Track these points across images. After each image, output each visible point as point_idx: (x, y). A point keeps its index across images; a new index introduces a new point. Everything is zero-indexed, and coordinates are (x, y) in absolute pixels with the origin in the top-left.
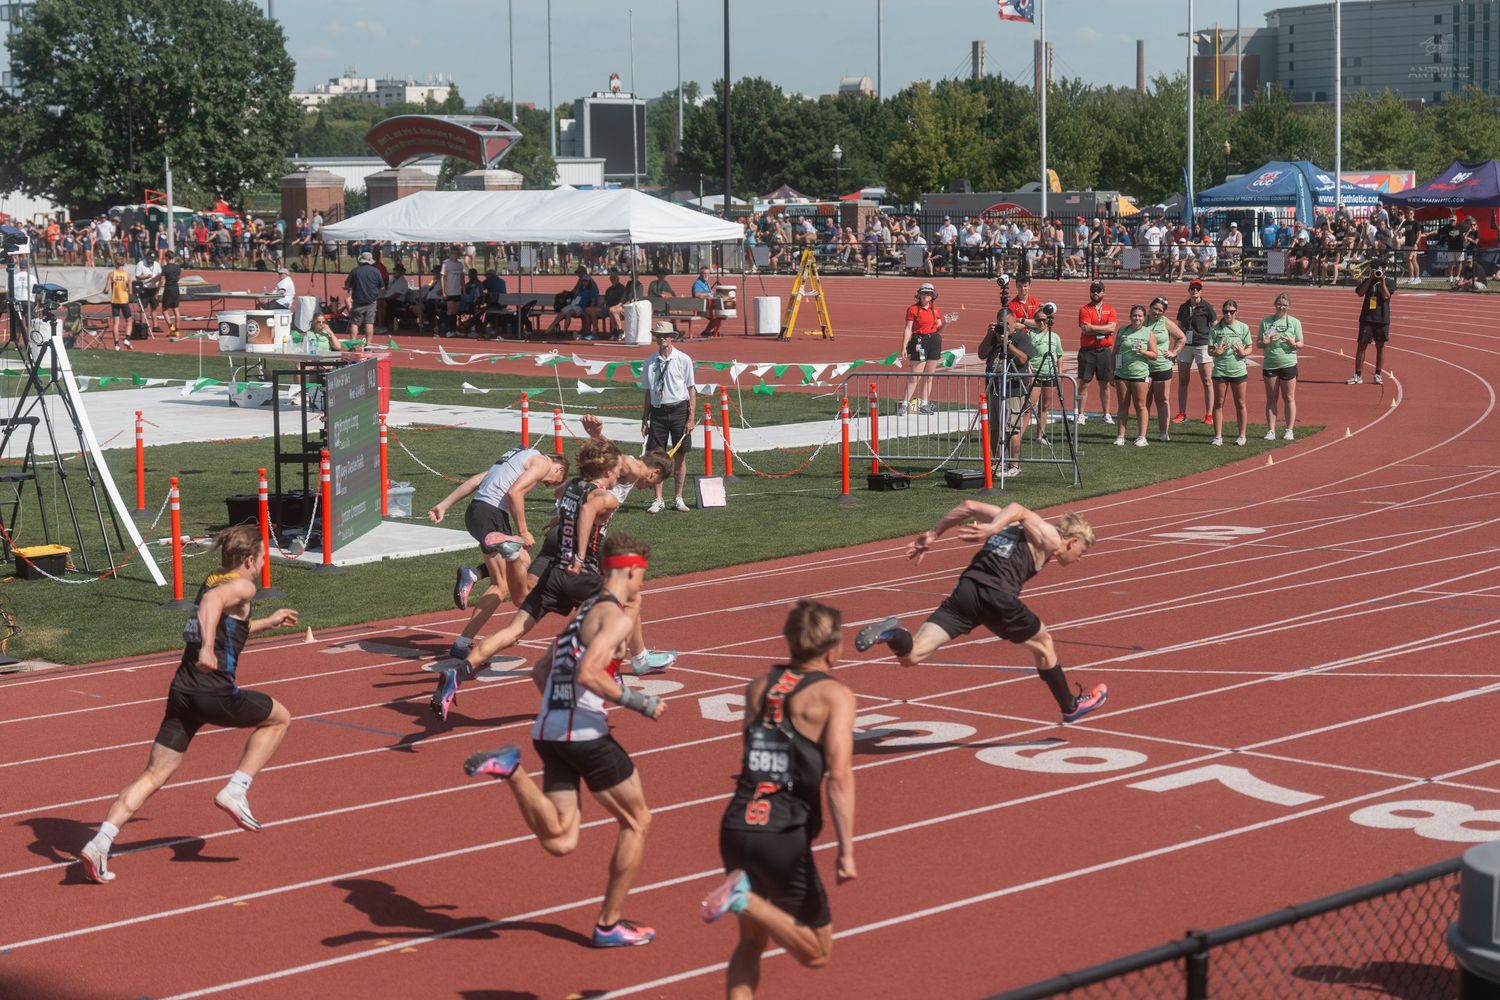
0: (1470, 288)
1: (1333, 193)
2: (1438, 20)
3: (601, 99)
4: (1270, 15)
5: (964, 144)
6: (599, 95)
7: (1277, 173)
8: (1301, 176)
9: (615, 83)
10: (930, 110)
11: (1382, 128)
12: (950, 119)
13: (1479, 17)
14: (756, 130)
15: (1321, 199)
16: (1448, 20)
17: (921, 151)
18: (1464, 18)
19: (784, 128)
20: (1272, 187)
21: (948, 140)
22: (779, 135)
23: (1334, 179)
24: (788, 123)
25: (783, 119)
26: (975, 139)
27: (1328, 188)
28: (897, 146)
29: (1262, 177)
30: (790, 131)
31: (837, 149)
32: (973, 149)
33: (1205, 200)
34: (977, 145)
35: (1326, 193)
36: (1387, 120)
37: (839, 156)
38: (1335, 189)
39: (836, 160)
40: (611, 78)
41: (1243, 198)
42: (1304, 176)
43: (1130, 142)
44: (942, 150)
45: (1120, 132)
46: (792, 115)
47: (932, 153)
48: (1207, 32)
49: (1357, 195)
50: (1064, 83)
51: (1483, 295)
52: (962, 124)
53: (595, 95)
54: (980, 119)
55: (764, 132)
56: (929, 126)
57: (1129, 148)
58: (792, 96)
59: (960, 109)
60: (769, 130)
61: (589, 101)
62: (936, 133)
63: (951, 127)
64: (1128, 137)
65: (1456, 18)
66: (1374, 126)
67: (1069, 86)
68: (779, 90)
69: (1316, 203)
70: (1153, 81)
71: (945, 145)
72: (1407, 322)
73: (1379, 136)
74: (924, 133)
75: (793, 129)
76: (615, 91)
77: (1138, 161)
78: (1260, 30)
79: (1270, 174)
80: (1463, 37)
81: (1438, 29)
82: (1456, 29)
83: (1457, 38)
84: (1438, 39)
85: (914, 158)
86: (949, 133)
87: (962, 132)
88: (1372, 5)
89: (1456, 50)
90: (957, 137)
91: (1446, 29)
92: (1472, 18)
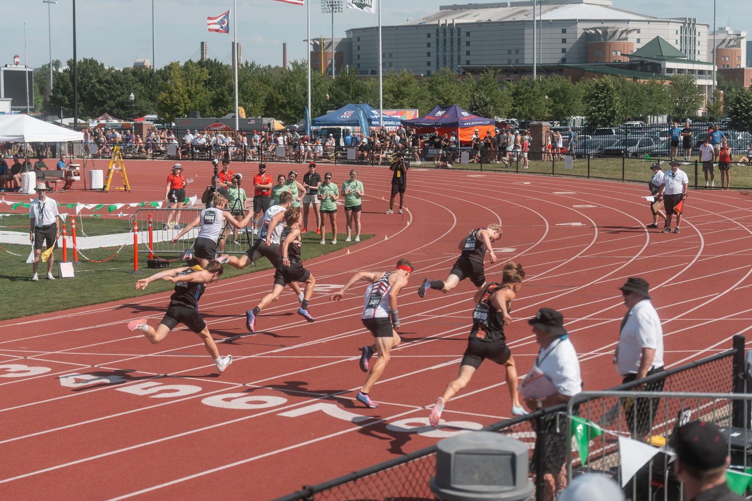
0: (444, 167)
1: (379, 119)
2: (429, 35)
3: (9, 68)
4: (348, 32)
5: (197, 94)
6: (8, 66)
9: (17, 60)
10: (179, 76)
11: (402, 88)
12: (189, 81)
13: (448, 35)
14: (90, 85)
15: (373, 123)
16: (434, 36)
17: (175, 97)
18: (441, 35)
19: (105, 84)
21: (188, 91)
22: (103, 88)
23: (379, 113)
24: (107, 81)
25: (104, 79)
26: (202, 91)
27: (376, 117)
28: (163, 94)
30: (108, 86)
31: (132, 95)
32: (201, 96)
33: (316, 123)
34: (203, 94)
35: (375, 120)
36: (405, 84)
37: (133, 99)
39: (132, 101)
40: (15, 57)
41: (335, 122)
42: (363, 110)
43: (279, 94)
44: (186, 96)
45: (275, 88)
46: (109, 77)
47: (181, 98)
48: (317, 39)
49: (390, 121)
50: (247, 64)
51: (451, 170)
52: (195, 83)
53: (6, 66)
54: (205, 81)
55: (95, 86)
56: (179, 84)
57: (279, 96)
58: (109, 68)
59: (195, 76)
60: (97, 85)
61: (3, 69)
62: (182, 88)
63: (190, 85)
64: (279, 91)
65: (438, 35)
66: (399, 87)
67: (249, 65)
68: (102, 65)
69: (371, 125)
70: (291, 63)
71: (187, 94)
72: (414, 183)
73: (401, 92)
74: (177, 88)
75: (109, 84)
76: (17, 64)
77: (284, 103)
78: (343, 39)
79: (349, 112)
80: (441, 44)
81: (429, 40)
82: (437, 40)
83: (438, 45)
84: (429, 45)
85: (172, 100)
86: (189, 88)
87: (196, 87)
88: (397, 28)
89: (438, 51)
90: (193, 90)
91: (433, 40)
92: (445, 35)
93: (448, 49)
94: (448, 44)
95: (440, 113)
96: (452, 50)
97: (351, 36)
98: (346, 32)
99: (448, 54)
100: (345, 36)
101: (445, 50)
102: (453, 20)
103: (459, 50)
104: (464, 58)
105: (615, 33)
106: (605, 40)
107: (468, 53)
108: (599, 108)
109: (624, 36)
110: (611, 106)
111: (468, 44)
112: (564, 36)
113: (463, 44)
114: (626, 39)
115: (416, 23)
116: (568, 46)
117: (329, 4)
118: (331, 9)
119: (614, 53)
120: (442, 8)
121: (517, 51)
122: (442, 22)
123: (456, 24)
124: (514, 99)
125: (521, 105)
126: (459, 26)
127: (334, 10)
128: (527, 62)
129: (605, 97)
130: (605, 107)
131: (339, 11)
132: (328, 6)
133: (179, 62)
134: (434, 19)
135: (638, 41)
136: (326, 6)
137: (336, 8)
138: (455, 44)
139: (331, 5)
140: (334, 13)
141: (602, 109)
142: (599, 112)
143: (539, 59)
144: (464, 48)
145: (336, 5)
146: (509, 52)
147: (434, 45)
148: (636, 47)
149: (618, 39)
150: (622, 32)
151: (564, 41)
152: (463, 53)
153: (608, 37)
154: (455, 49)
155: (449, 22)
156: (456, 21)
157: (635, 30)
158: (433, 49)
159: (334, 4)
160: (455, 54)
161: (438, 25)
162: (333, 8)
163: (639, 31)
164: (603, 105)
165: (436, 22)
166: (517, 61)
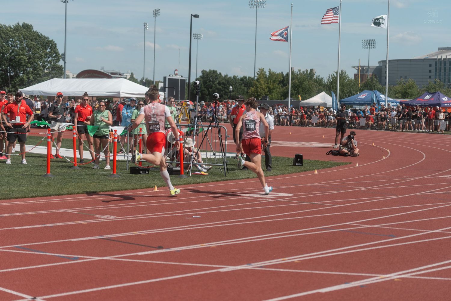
2: (430, 65)
5: (274, 89)
6: (171, 76)
7: (366, 94)
8: (374, 95)
9: (176, 72)
12: (269, 81)
13: (443, 65)
15: (380, 103)
16: (433, 66)
17: (259, 90)
18: (438, 65)
19: (222, 85)
20: (365, 98)
21: (269, 88)
22: (221, 87)
24: (223, 83)
25: (222, 82)
26: (277, 87)
27: (383, 99)
28: (252, 88)
29: (361, 95)
30: (224, 86)
31: (231, 87)
32: (276, 91)
34: (278, 89)
36: (409, 88)
37: (232, 90)
38: (385, 100)
39: (230, 91)
40: (175, 71)
41: (355, 102)
42: (376, 95)
44: (266, 90)
46: (224, 81)
47: (263, 91)
50: (307, 71)
52: (273, 82)
53: (170, 76)
54: (279, 81)
55: (216, 86)
56: (262, 82)
58: (225, 75)
59: (273, 78)
60: (218, 85)
61: (168, 77)
63: (269, 83)
65: (436, 65)
67: (308, 72)
70: (335, 72)
71: (268, 89)
74: (261, 84)
75: (225, 86)
76: (176, 75)
78: (377, 67)
79: (364, 94)
80: (438, 71)
81: (430, 68)
82: (436, 69)
83: (436, 71)
84: (430, 71)
85: (257, 92)
86: (269, 85)
87: (273, 85)
88: (411, 60)
89: (436, 75)
90: (271, 87)
91: (433, 68)
92: (441, 65)
93: (442, 74)
94: (443, 71)
95: (428, 97)
96: (445, 75)
97: (382, 65)
98: (379, 62)
99: (442, 77)
100: (378, 65)
101: (440, 75)
102: (446, 56)
103: (449, 75)
115: (423, 58)
117: (367, 43)
118: (368, 46)
120: (439, 49)
122: (439, 57)
123: (448, 59)
126: (450, 60)
127: (370, 47)
131: (373, 48)
132: (367, 44)
133: (263, 69)
134: (434, 56)
136: (365, 45)
137: (372, 46)
138: (447, 71)
139: (368, 44)
140: (370, 49)
145: (372, 44)
147: (433, 71)
154: (447, 74)
155: (444, 57)
156: (448, 57)
158: (433, 74)
159: (370, 43)
160: (447, 77)
161: (436, 59)
162: (370, 46)
165: (435, 57)
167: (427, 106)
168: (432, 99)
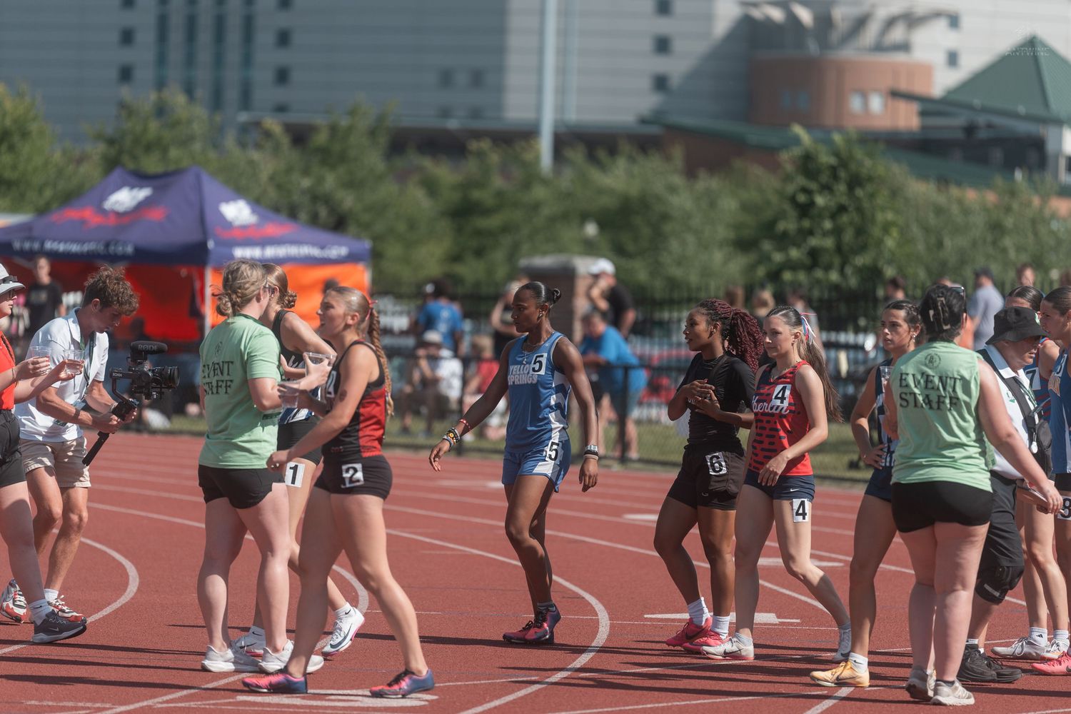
80: (176, 36)
81: (128, 18)
83: (163, 37)
84: (127, 37)
89: (161, 60)
91: (144, 19)
93: (204, 55)
94: (205, 37)
95: (124, 198)
96: (219, 61)
99: (203, 75)
101: (190, 61)
103: (247, 61)
104: (266, 93)
105: (860, 23)
106: (824, 44)
107: (282, 76)
108: (814, 254)
109: (897, 34)
110: (863, 248)
111: (284, 39)
112: (663, 26)
113: (265, 38)
114: (905, 47)
116: (676, 67)
119: (855, 104)
121: (477, 79)
124: (459, 230)
125: (479, 253)
128: (515, 110)
129: (842, 209)
130: (839, 249)
135: (953, 59)
138: (234, 36)
141: (825, 259)
142: (810, 268)
143: (560, 108)
144: (267, 56)
146: (446, 78)
147: (146, 37)
148: (942, 82)
149: (879, 47)
150: (891, 22)
151: (663, 45)
152: (262, 77)
153: (835, 37)
154: (233, 55)
157: (937, 15)
158: (142, 54)
160: (232, 76)
163: (954, 21)
164: (829, 243)
166: (476, 113)
167: (123, 257)
168: (157, 215)
